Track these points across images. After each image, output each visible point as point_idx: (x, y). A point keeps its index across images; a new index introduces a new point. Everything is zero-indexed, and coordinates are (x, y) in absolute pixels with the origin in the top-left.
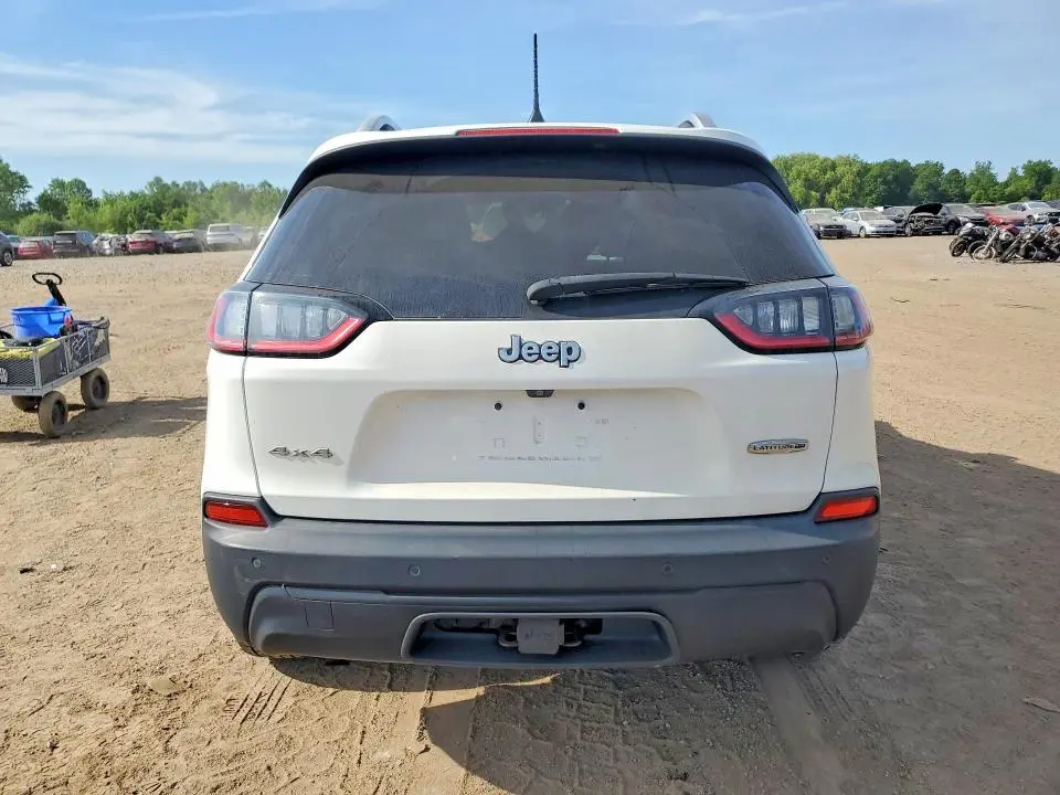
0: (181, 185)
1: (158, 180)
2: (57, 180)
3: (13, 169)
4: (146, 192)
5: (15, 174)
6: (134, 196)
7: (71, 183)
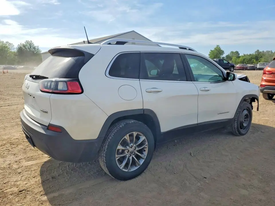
0: (265, 52)
1: (258, 50)
2: (232, 52)
3: (222, 49)
4: (254, 54)
5: (221, 50)
6: (250, 55)
7: (235, 52)
